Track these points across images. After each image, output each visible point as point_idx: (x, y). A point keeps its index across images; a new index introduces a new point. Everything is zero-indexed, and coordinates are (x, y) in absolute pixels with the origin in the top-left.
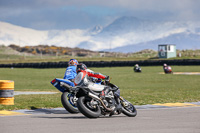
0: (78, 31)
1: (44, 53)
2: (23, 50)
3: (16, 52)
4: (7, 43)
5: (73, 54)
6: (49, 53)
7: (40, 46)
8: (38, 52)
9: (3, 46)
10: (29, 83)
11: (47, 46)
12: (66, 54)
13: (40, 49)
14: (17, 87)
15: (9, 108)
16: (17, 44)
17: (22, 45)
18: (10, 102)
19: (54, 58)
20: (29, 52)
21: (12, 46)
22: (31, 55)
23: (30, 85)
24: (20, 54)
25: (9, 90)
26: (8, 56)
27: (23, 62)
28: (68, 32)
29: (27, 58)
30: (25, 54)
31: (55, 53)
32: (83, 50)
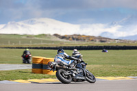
0: (101, 25)
1: (77, 40)
2: (63, 37)
3: (58, 39)
5: (97, 40)
6: (81, 40)
7: (75, 35)
8: (73, 39)
11: (79, 35)
12: (92, 40)
13: (74, 37)
16: (59, 33)
19: (84, 43)
21: (56, 35)
28: (94, 25)
31: (84, 40)
32: (104, 38)
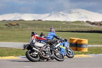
4: (85, 20)
9: (83, 22)
10: (96, 40)
14: (89, 43)
15: (85, 53)
17: (92, 21)
18: (86, 50)
20: (96, 25)
22: (97, 26)
23: (96, 42)
24: (91, 26)
25: (85, 44)
26: (85, 27)
27: (93, 30)
29: (95, 28)
30: (94, 26)
